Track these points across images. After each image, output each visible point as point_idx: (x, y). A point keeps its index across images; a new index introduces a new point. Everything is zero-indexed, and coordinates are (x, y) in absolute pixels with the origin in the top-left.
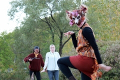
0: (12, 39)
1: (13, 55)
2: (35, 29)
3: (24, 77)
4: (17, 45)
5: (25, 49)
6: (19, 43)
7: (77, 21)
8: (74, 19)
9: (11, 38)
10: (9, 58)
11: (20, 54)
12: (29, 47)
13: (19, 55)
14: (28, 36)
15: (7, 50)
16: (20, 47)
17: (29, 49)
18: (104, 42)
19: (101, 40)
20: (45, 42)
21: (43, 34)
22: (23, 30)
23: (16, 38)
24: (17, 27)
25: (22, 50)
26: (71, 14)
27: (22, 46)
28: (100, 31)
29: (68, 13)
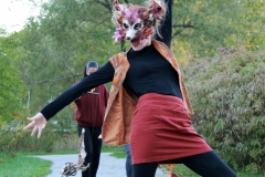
0: (19, 49)
1: (22, 88)
2: (77, 22)
3: (51, 144)
4: (33, 64)
5: (52, 74)
6: (36, 57)
7: (131, 33)
8: (127, 27)
9: (16, 46)
10: (11, 94)
11: (41, 85)
12: (63, 68)
13: (38, 87)
14: (59, 39)
15: (8, 74)
16: (40, 68)
17: (63, 73)
18: (249, 53)
19: (242, 48)
20: (103, 56)
21: (97, 35)
22: (48, 26)
23: (30, 45)
24: (31, 19)
25: (44, 76)
26: (124, 14)
27: (45, 64)
28: (241, 27)
29: (118, 9)
